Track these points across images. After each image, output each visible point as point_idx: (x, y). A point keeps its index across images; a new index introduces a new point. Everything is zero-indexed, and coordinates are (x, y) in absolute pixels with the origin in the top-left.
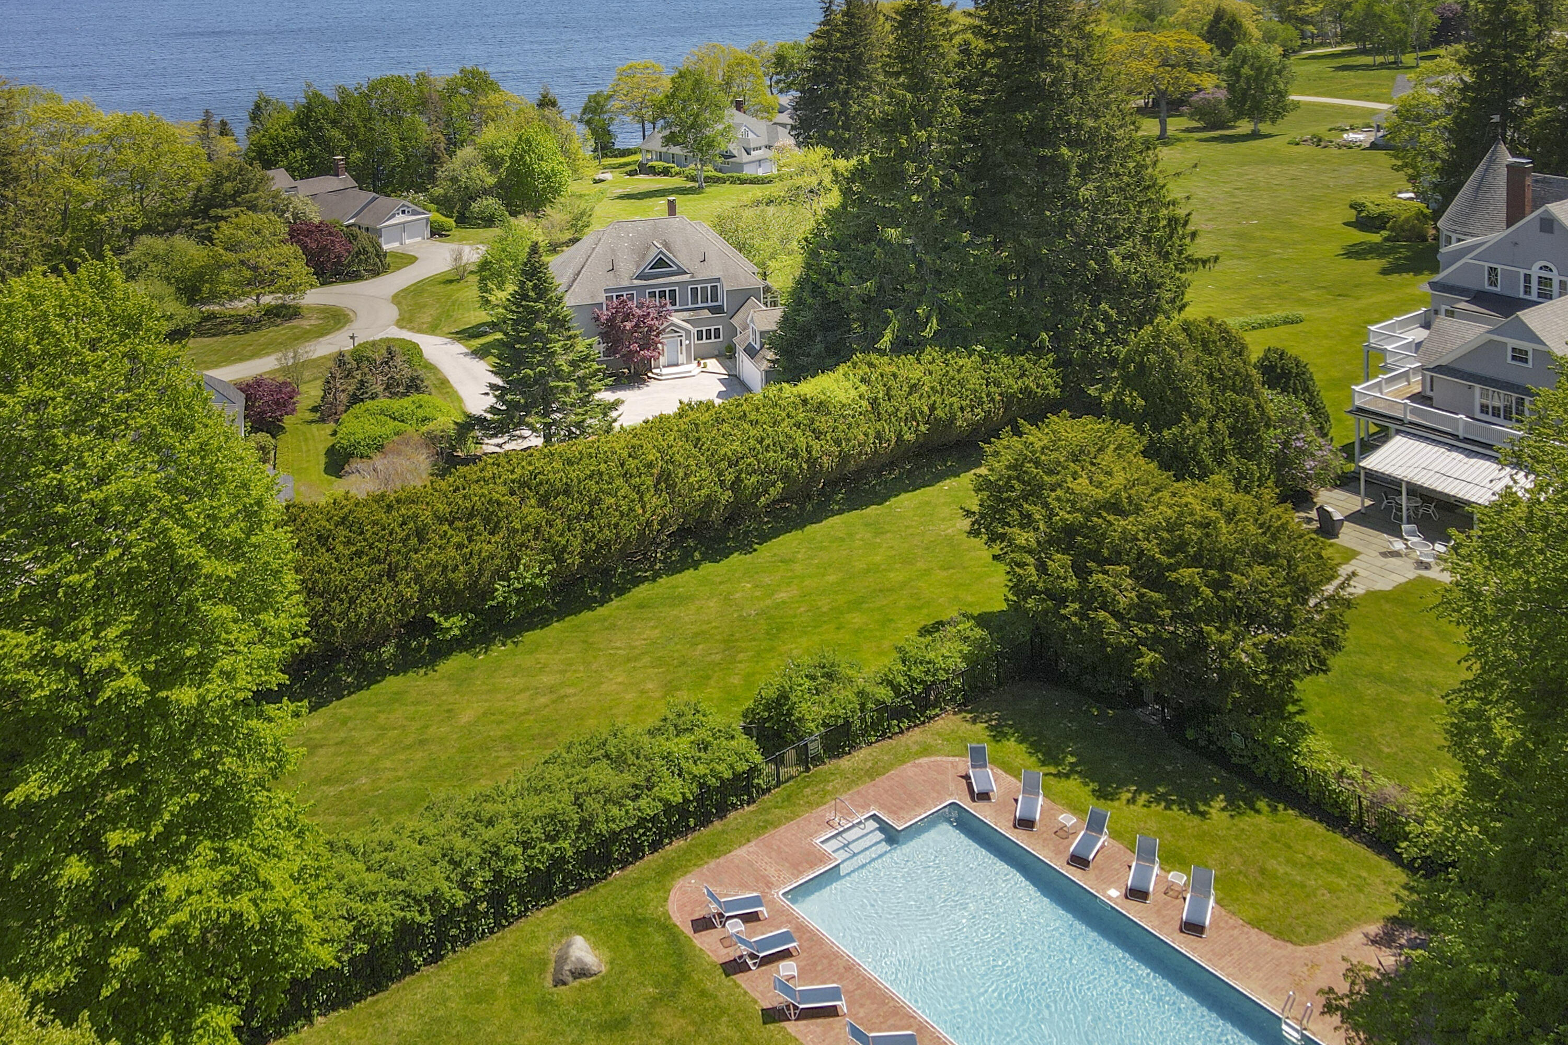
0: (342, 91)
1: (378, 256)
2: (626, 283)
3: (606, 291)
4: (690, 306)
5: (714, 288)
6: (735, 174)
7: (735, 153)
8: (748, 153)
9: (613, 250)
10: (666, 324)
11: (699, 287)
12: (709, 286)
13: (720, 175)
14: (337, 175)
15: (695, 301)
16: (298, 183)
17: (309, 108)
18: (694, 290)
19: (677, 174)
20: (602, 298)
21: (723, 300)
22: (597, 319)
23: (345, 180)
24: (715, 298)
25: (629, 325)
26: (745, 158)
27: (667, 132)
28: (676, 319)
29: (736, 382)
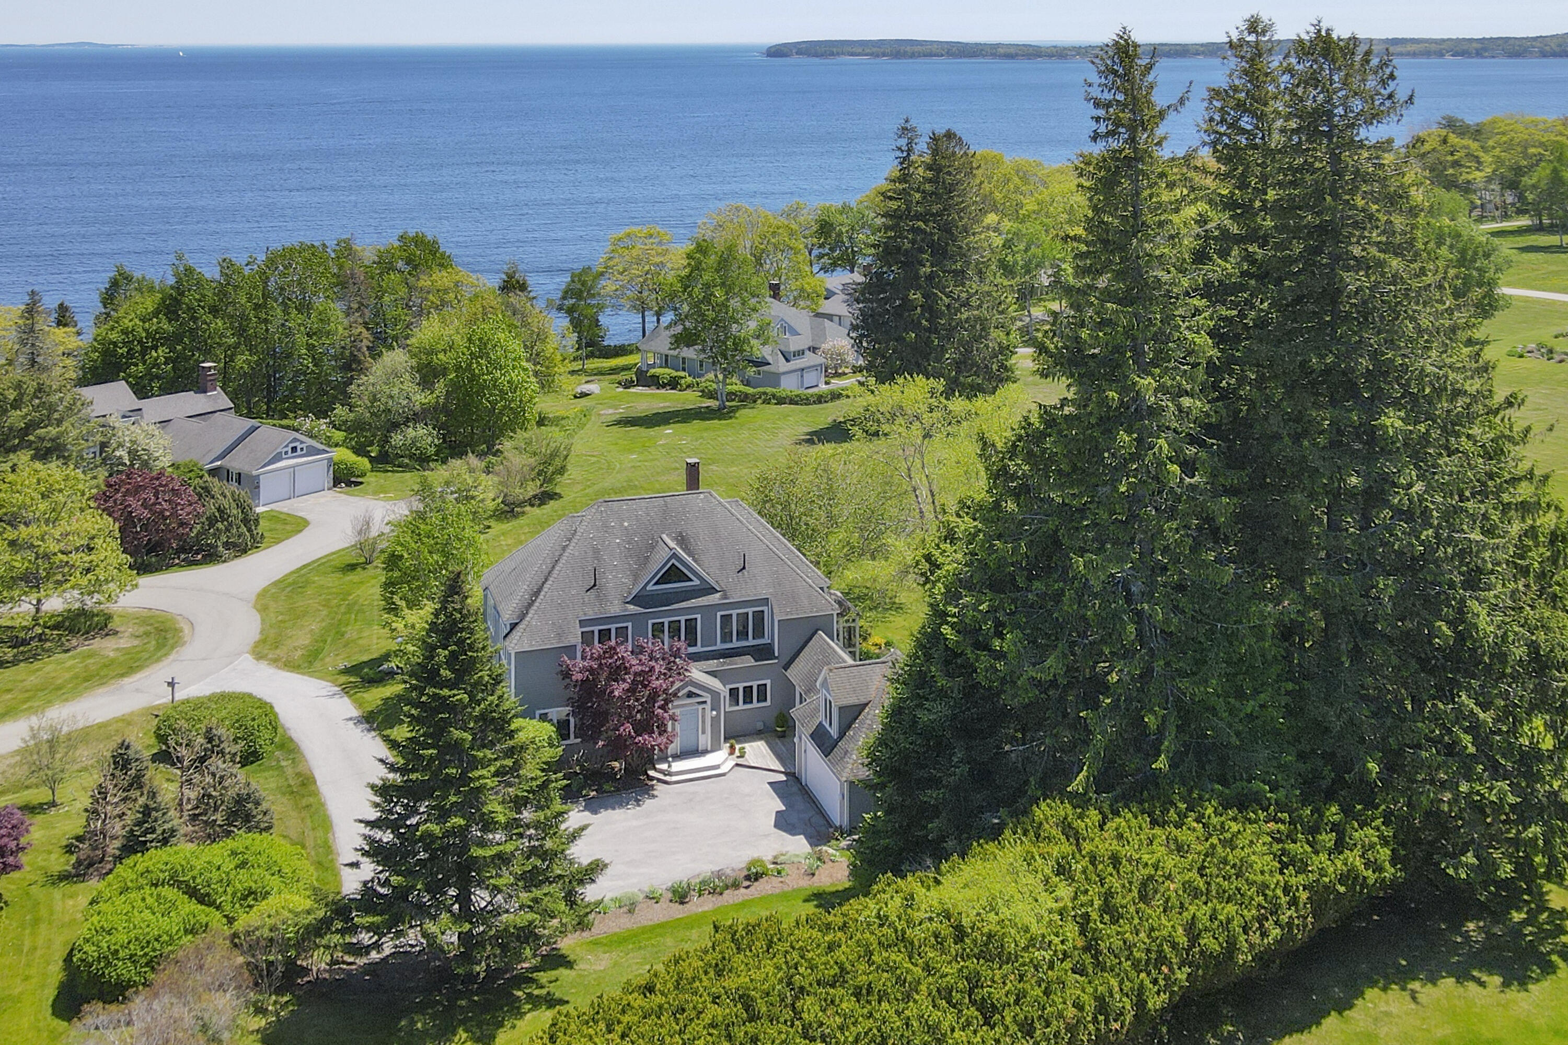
0: (227, 265)
1: (246, 521)
2: (615, 608)
3: (582, 623)
4: (719, 646)
5: (759, 616)
6: (769, 390)
7: (770, 359)
8: (787, 360)
9: (596, 551)
10: (678, 685)
11: (734, 613)
12: (750, 611)
13: (750, 390)
14: (205, 392)
15: (726, 637)
16: (144, 404)
17: (179, 288)
18: (726, 619)
19: (688, 386)
20: (574, 637)
21: (774, 636)
22: (566, 674)
23: (218, 398)
24: (759, 631)
25: (619, 690)
26: (782, 366)
27: (679, 329)
28: (697, 673)
29: (795, 789)
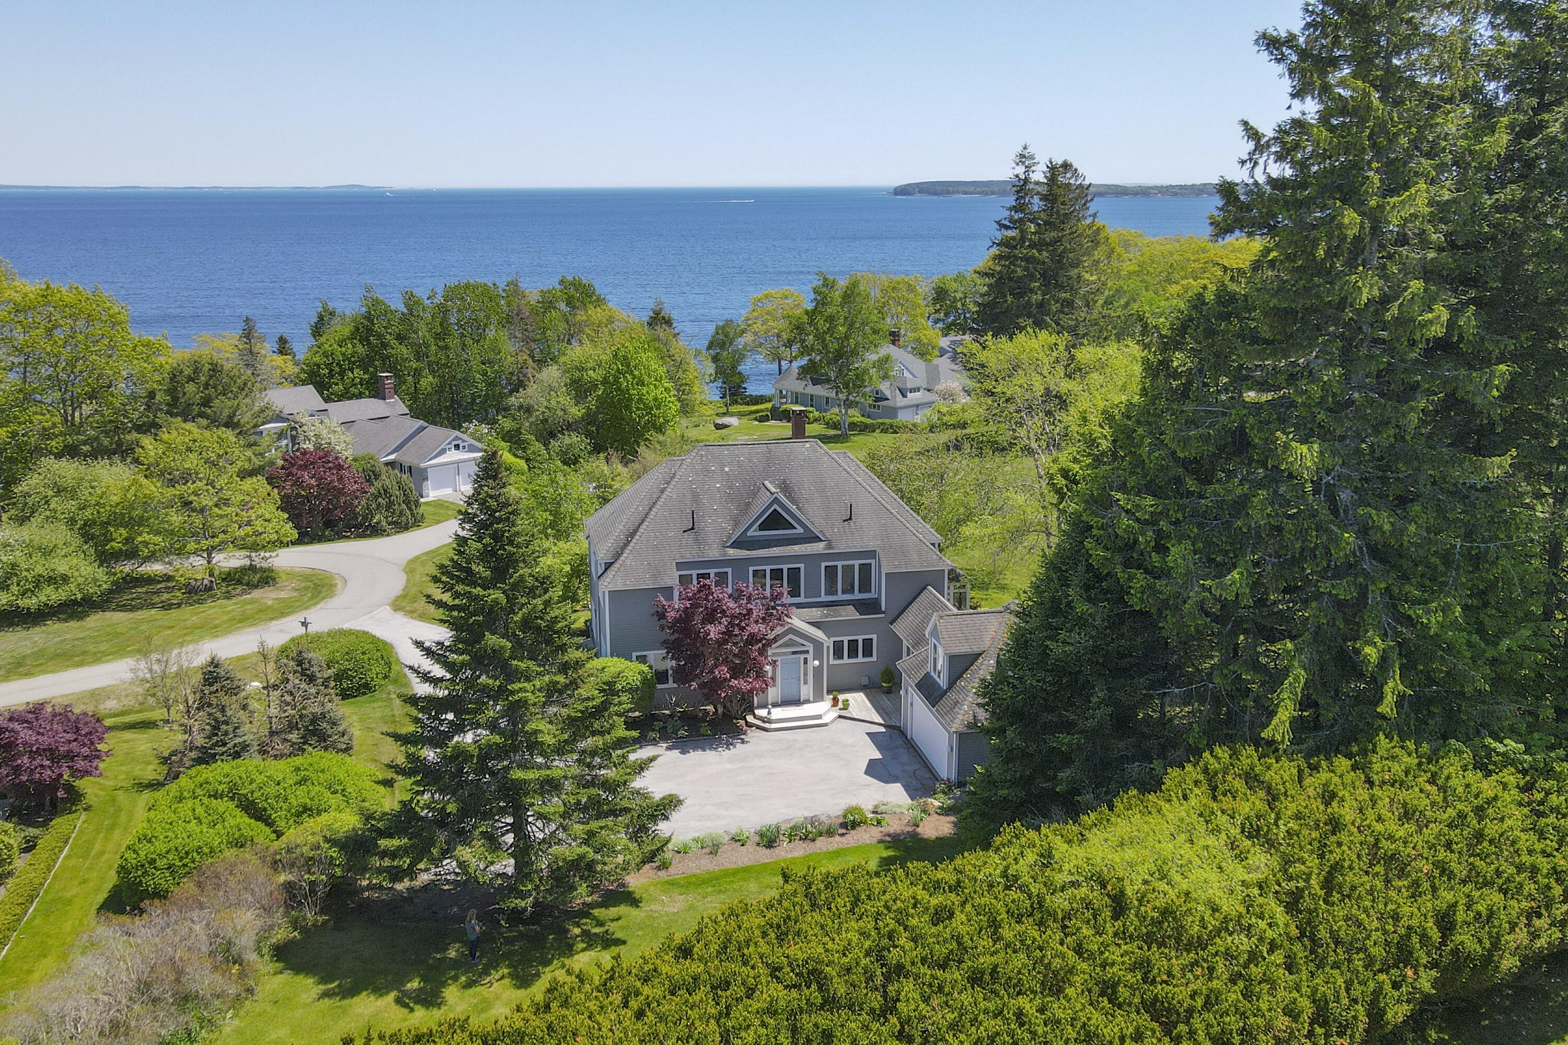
0: (409, 298)
2: (714, 553)
3: (680, 566)
4: (824, 598)
5: (866, 569)
6: (887, 421)
7: (887, 394)
8: (904, 396)
10: (779, 630)
11: (839, 564)
12: (856, 563)
13: (869, 421)
14: (384, 399)
15: (831, 590)
16: (329, 406)
18: (831, 572)
20: (672, 578)
21: (881, 591)
22: (661, 615)
23: (397, 406)
24: (865, 585)
25: (714, 631)
26: (900, 401)
28: (797, 621)
29: (899, 742)
